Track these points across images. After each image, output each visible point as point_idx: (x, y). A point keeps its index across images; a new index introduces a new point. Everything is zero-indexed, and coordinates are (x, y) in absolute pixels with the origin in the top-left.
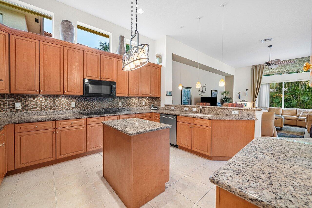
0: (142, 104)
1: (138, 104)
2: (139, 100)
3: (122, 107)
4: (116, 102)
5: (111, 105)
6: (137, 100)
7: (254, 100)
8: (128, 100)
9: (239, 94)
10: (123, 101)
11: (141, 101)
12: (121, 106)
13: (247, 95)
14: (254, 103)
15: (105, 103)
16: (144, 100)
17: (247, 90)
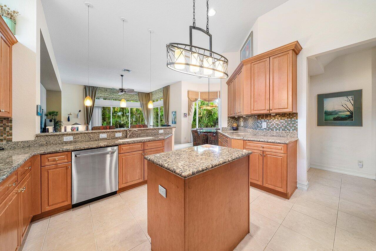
7: (88, 123)
9: (69, 116)
13: (79, 118)
14: (87, 126)
17: (80, 111)
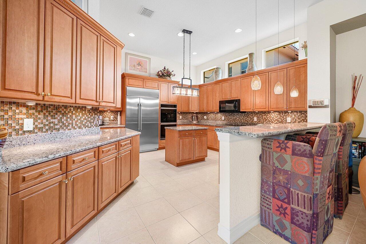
0: (286, 121)
1: (280, 120)
2: (281, 115)
3: (258, 122)
4: (251, 117)
5: (246, 120)
6: (277, 116)
8: (265, 116)
10: (259, 116)
11: (285, 117)
12: (256, 122)
15: (242, 118)
16: (291, 115)
